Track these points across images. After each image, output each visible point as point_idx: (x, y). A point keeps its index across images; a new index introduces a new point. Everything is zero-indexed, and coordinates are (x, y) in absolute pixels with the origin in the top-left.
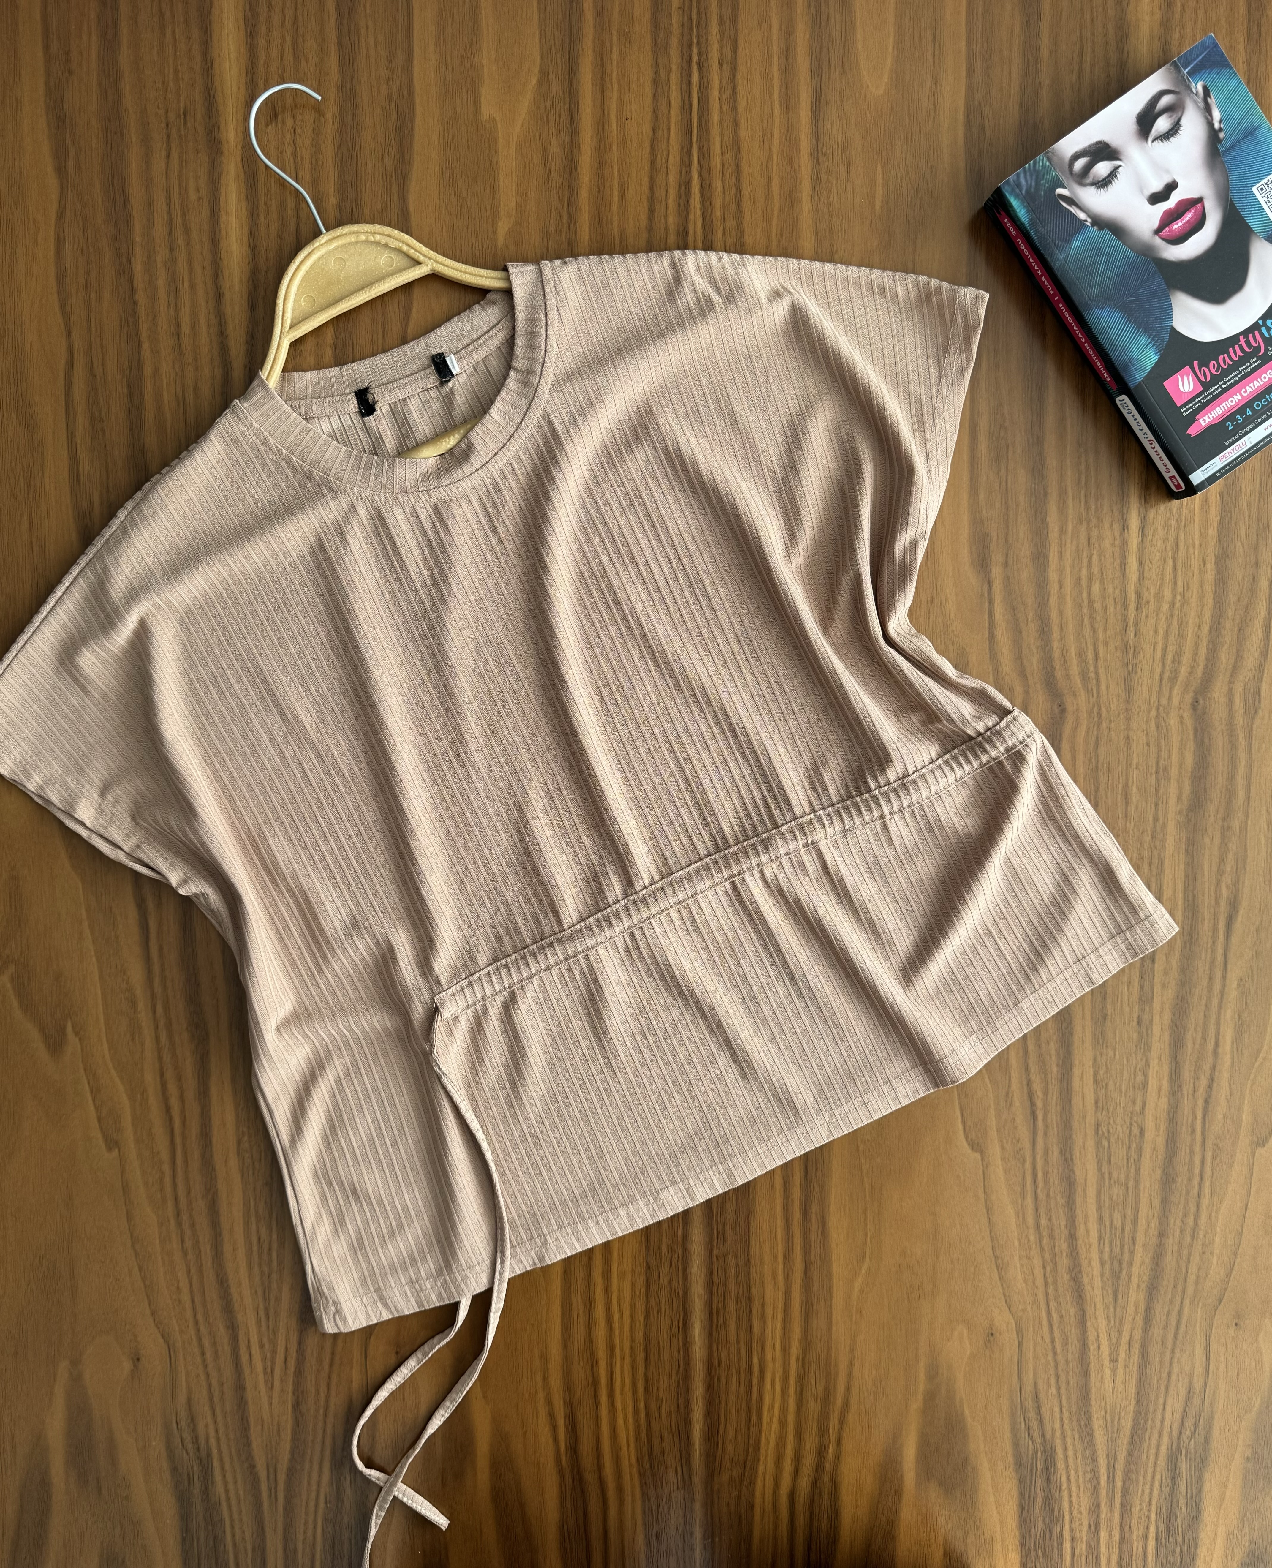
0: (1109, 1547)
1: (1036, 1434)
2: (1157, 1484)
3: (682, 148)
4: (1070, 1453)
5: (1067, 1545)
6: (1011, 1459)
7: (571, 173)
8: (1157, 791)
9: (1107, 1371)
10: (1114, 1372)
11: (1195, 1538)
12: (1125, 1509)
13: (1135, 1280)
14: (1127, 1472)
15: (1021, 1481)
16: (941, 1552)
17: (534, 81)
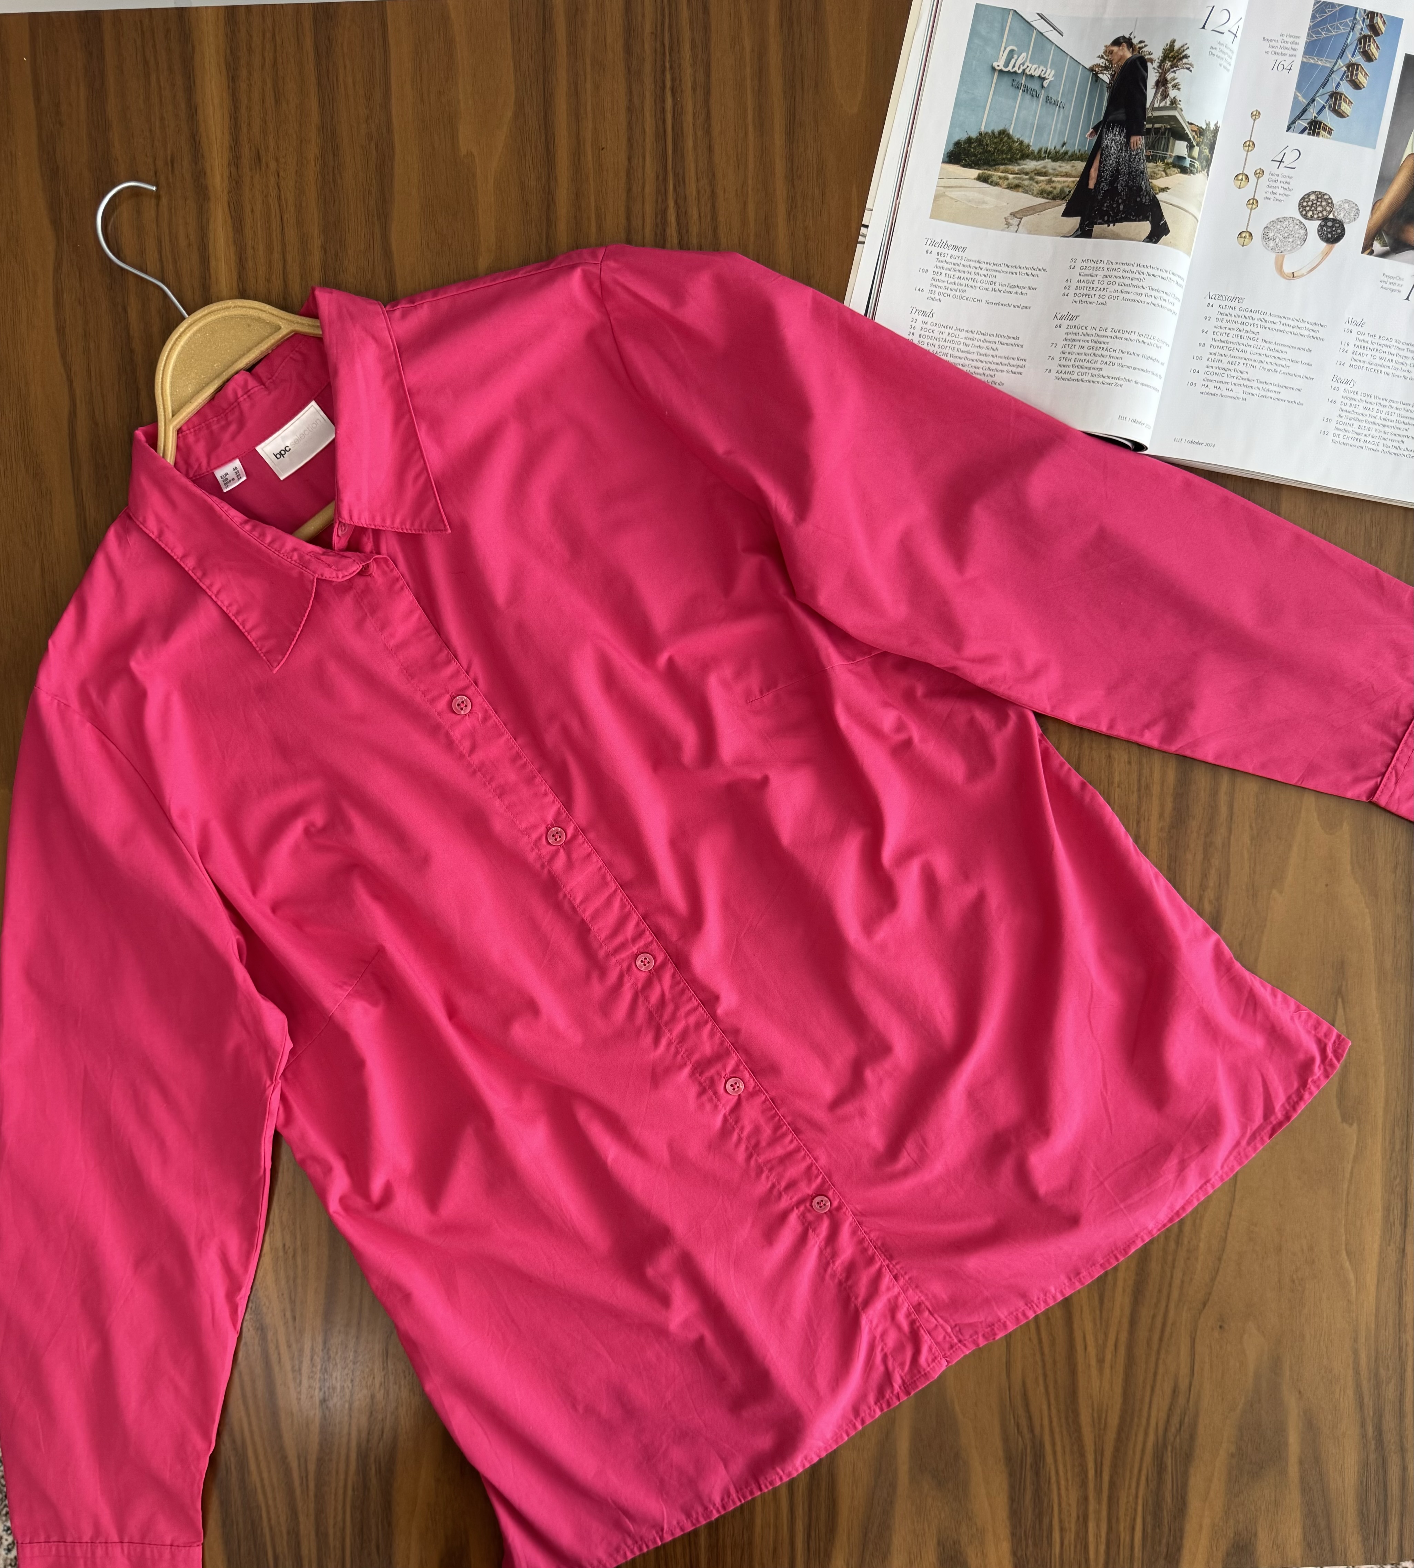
0: (1097, 1536)
1: (1025, 1431)
2: (1143, 1478)
3: (658, 177)
4: (1059, 1448)
5: (1056, 1535)
6: (1001, 1453)
7: (549, 206)
8: (1139, 808)
9: (1094, 1372)
10: (1101, 1370)
11: (1181, 1530)
12: (1113, 1500)
13: (1120, 1284)
14: (1114, 1467)
15: (1011, 1474)
16: (935, 1540)
17: (509, 114)
